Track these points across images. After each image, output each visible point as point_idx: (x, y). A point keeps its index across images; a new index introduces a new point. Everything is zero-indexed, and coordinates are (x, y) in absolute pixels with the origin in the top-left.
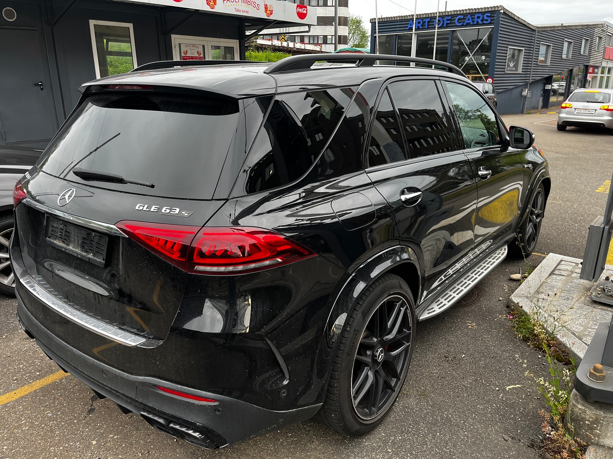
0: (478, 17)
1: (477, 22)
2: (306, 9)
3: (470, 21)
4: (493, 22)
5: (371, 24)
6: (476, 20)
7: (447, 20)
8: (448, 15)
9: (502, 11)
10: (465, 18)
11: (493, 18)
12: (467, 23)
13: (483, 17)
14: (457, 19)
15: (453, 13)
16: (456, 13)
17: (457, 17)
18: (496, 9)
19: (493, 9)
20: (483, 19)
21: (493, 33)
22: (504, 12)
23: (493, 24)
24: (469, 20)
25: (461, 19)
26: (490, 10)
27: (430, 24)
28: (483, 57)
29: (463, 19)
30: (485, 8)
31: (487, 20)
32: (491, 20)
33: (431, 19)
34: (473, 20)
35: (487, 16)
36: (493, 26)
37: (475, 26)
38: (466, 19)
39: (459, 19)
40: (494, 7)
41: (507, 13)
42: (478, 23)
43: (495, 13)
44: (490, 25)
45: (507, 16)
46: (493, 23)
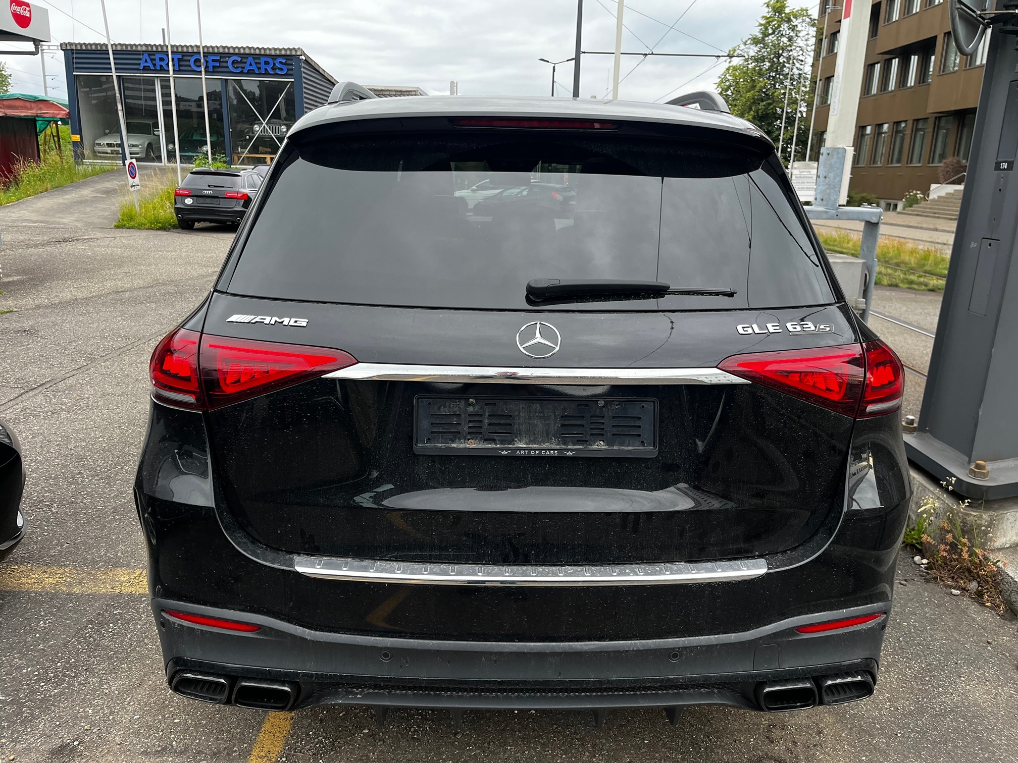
0: (267, 63)
1: (266, 69)
2: (28, 9)
3: (254, 67)
4: (290, 72)
5: (63, 52)
6: (263, 66)
7: (213, 61)
8: (214, 53)
9: (303, 57)
10: (244, 60)
11: (290, 67)
12: (249, 70)
13: (274, 64)
14: (230, 60)
15: (221, 50)
16: (226, 50)
17: (229, 57)
18: (294, 53)
19: (288, 53)
20: (275, 67)
21: (293, 91)
22: (305, 60)
23: (292, 77)
24: (251, 64)
25: (238, 62)
26: (283, 52)
27: (182, 63)
28: (282, 127)
29: (241, 62)
30: (275, 50)
31: (281, 69)
32: (288, 70)
33: (183, 56)
34: (259, 66)
35: (280, 62)
36: (293, 80)
37: (262, 76)
38: (246, 63)
39: (233, 62)
40: (290, 50)
41: (310, 61)
42: (267, 72)
43: (292, 60)
44: (287, 77)
45: (310, 67)
46: (292, 75)
